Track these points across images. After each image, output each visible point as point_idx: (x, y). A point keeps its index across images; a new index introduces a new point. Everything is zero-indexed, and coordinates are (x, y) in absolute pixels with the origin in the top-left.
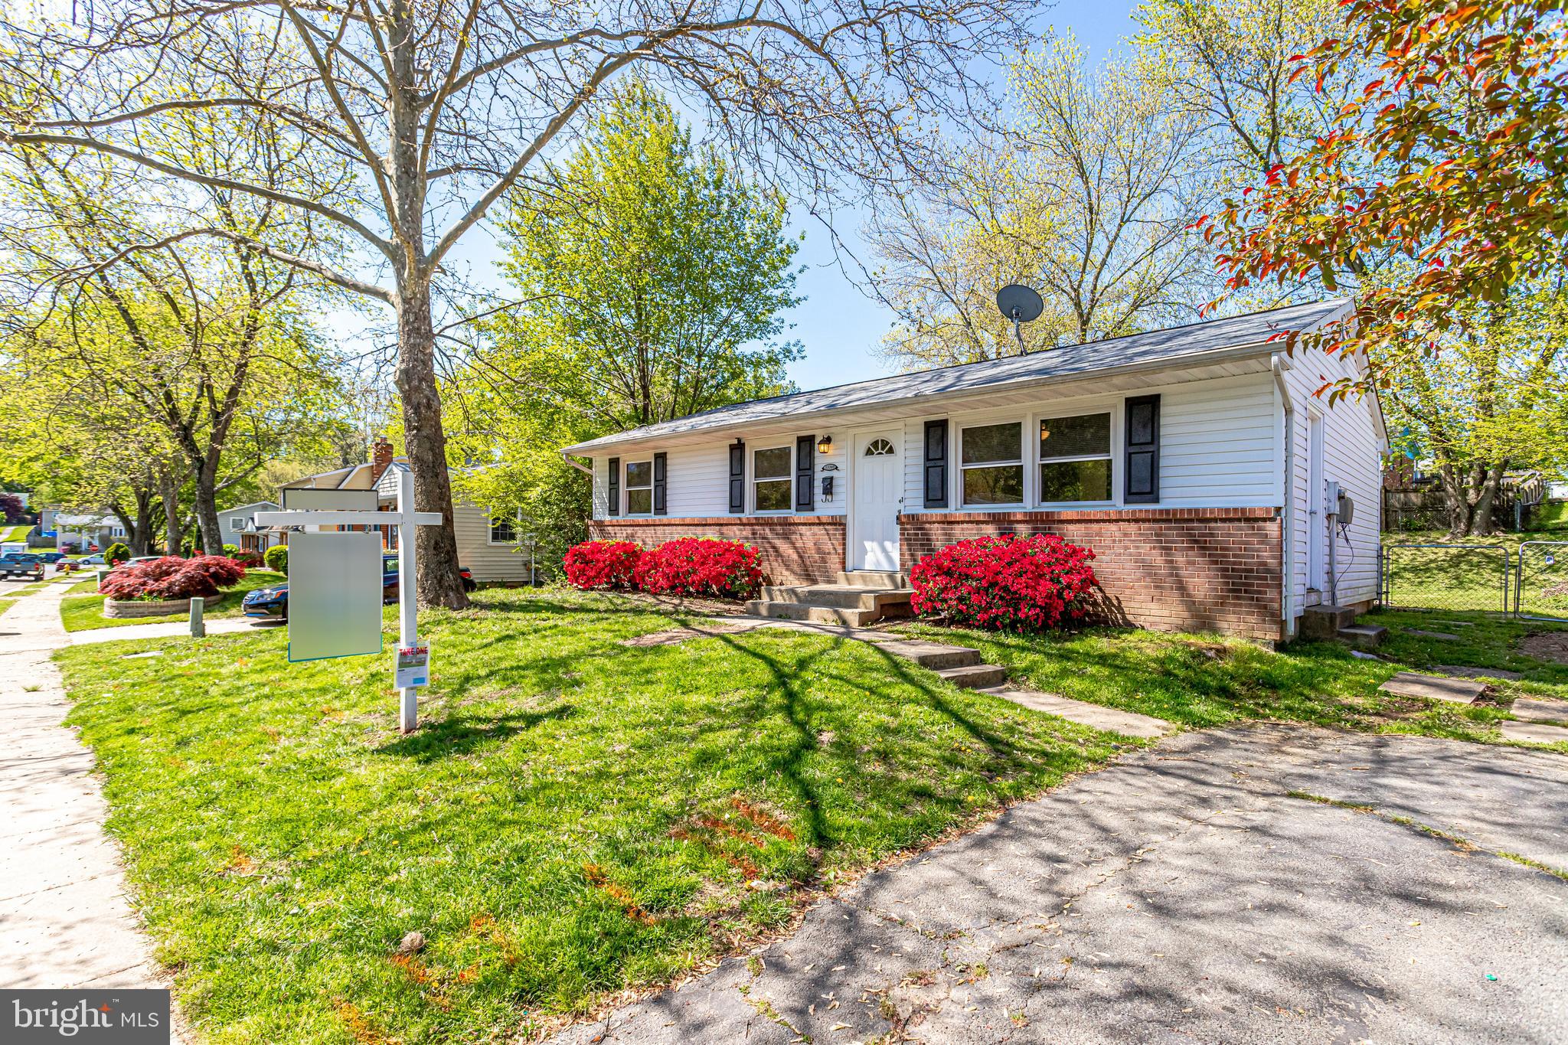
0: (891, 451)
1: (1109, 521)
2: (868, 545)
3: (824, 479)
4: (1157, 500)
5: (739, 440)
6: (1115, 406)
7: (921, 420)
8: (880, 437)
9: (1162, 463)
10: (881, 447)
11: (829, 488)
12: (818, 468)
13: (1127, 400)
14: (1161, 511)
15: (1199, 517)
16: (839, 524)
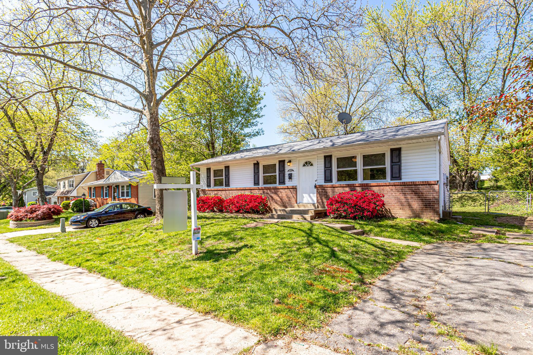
0: (312, 165)
1: (386, 186)
2: (304, 195)
3: (289, 174)
4: (401, 179)
5: (257, 161)
6: (387, 151)
7: (323, 155)
8: (308, 160)
9: (402, 168)
10: (308, 164)
11: (290, 177)
12: (286, 170)
13: (391, 149)
14: (403, 183)
15: (414, 184)
16: (295, 188)
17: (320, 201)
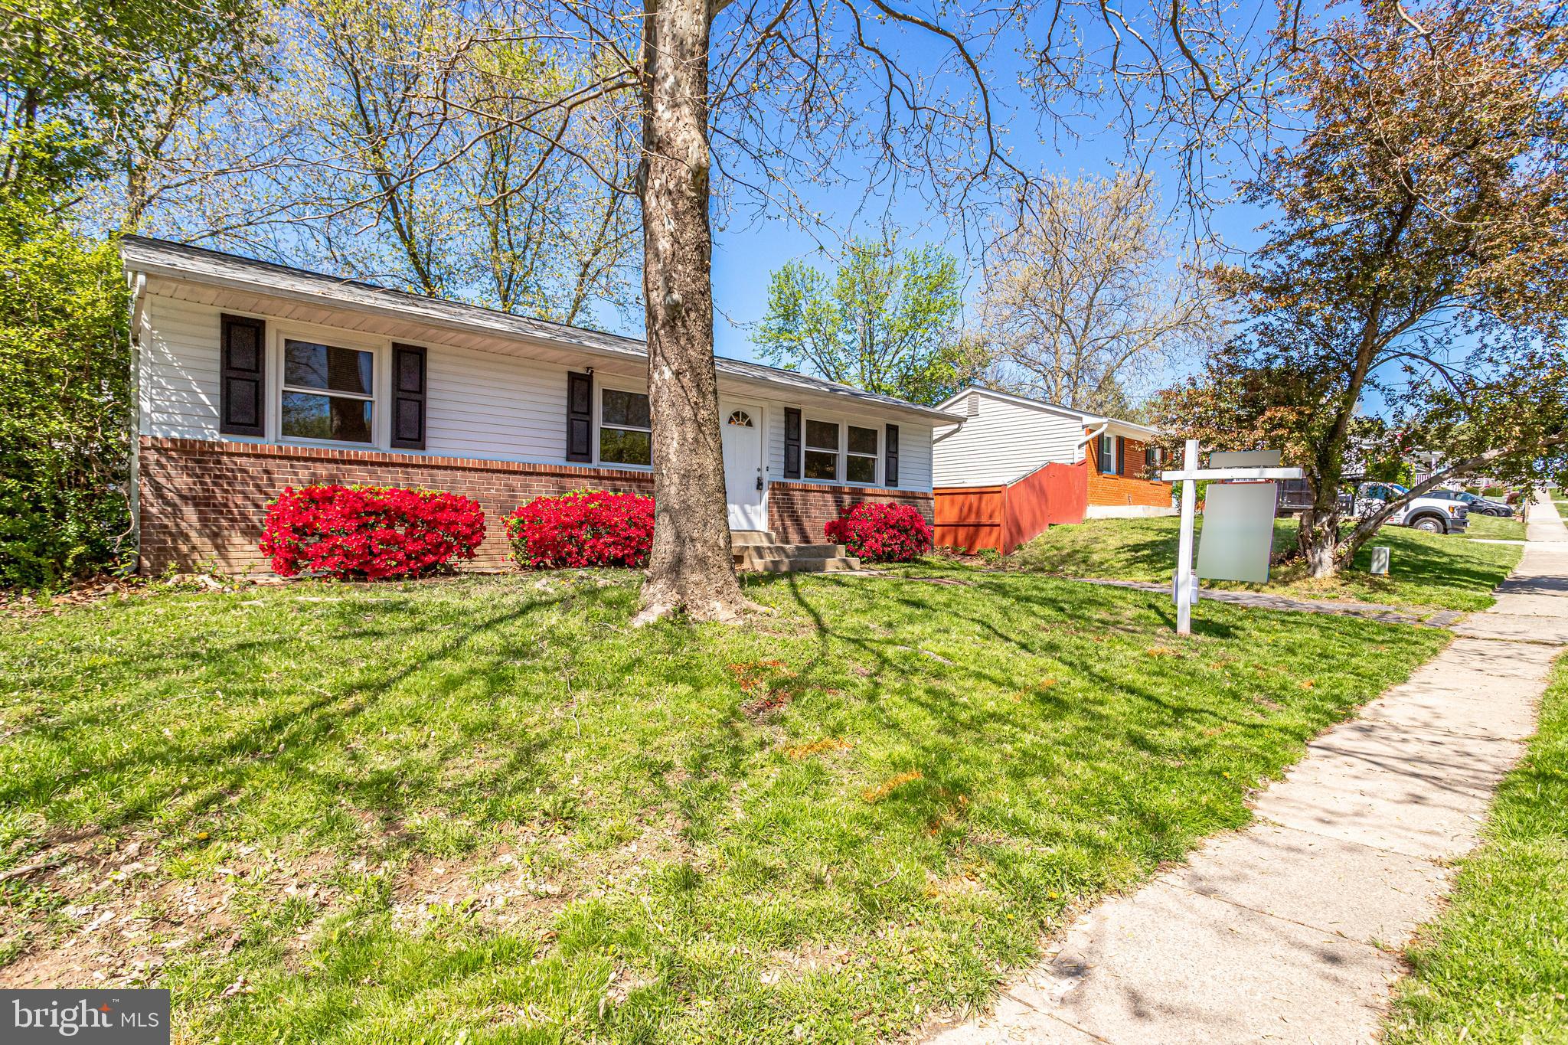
0: (749, 424)
2: (731, 507)
4: (897, 485)
5: (588, 370)
6: (882, 427)
7: (782, 405)
8: (739, 408)
10: (740, 418)
13: (888, 425)
15: (912, 496)
17: (778, 524)
